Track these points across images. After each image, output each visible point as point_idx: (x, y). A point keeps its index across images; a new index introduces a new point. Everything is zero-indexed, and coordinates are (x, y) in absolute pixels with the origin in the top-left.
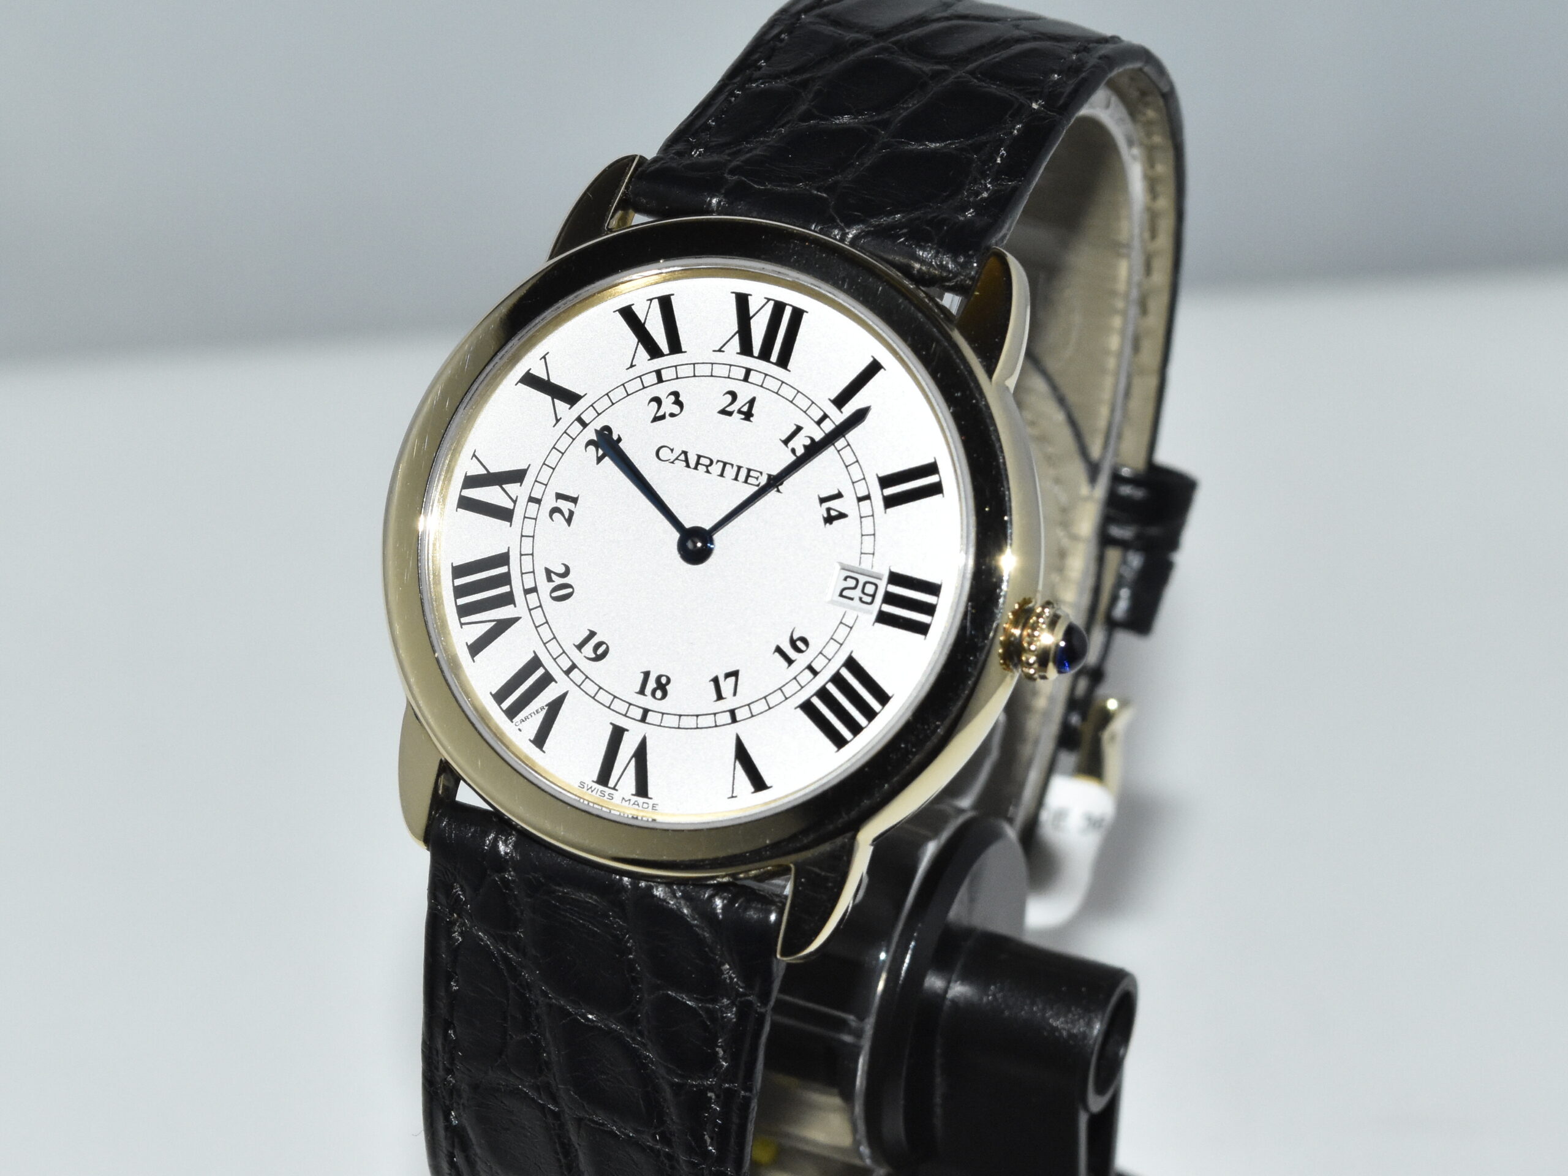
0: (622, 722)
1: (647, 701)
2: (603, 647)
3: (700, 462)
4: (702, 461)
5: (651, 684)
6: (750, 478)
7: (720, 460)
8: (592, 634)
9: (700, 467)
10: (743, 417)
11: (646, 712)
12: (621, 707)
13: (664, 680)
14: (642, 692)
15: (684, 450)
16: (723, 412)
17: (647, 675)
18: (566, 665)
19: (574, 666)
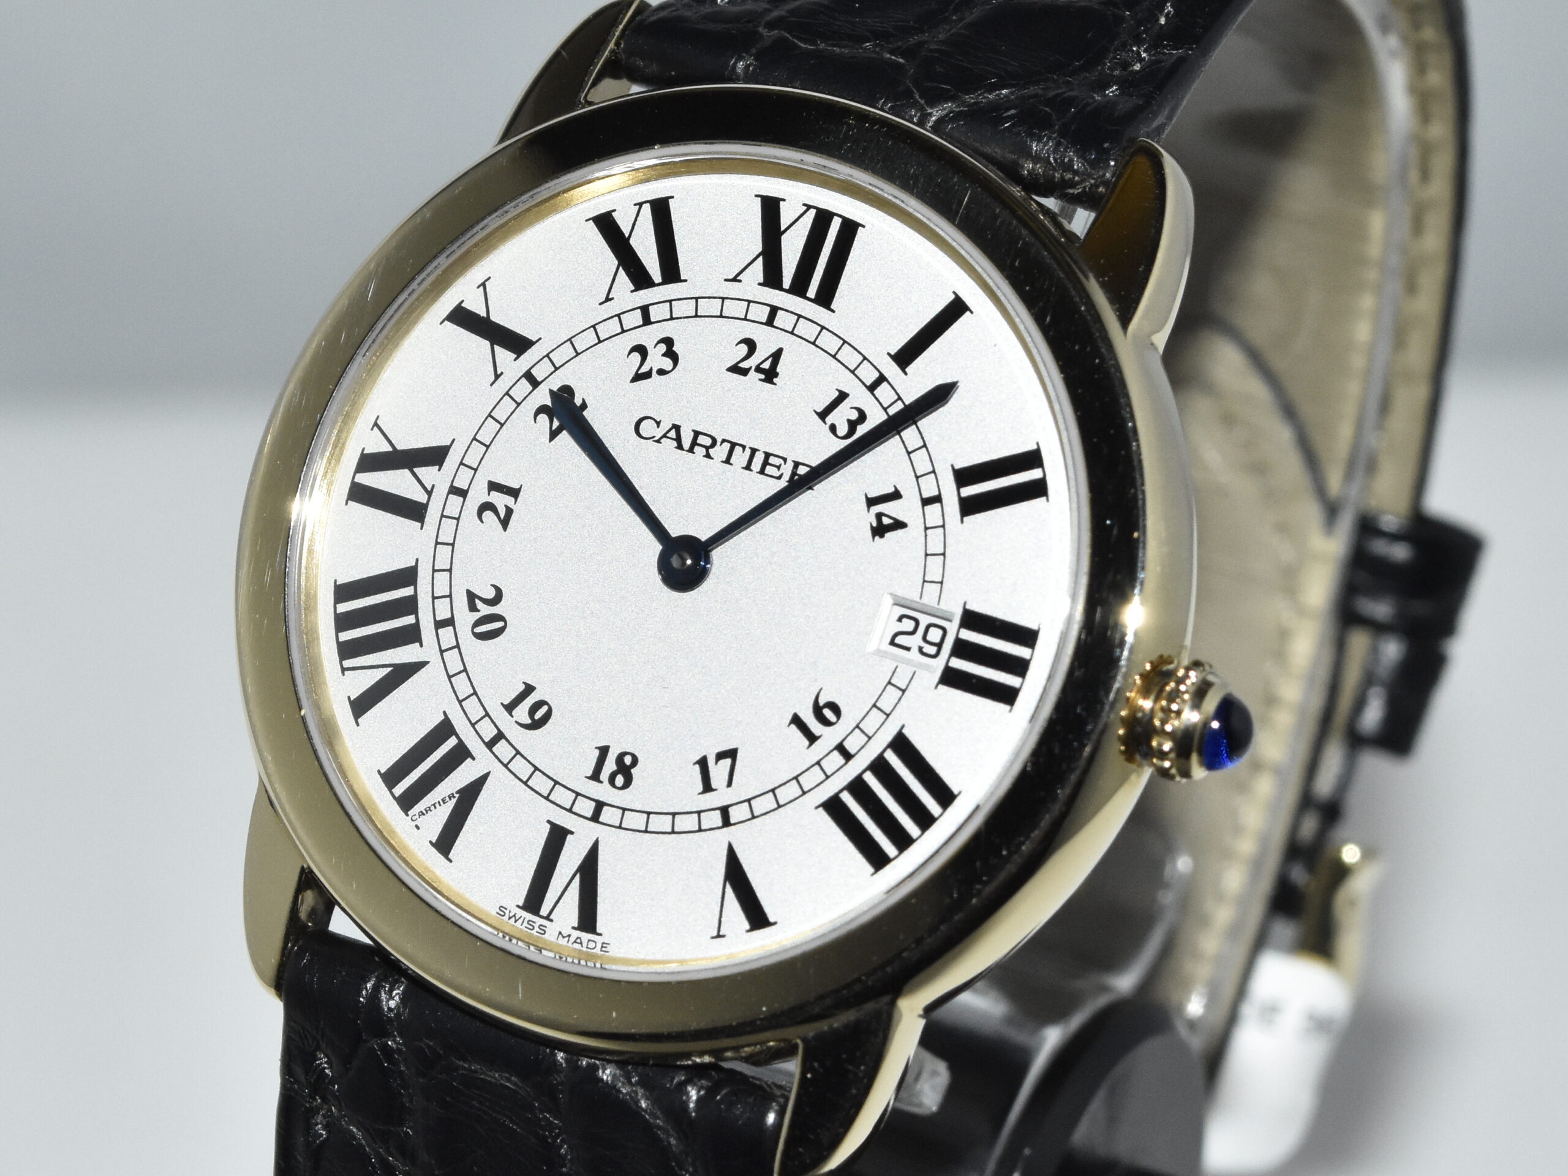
0: (565, 820)
1: (602, 791)
2: (545, 709)
3: (698, 442)
4: (702, 440)
5: (610, 766)
6: (768, 467)
7: (727, 438)
8: (529, 689)
9: (697, 449)
10: (763, 377)
11: (600, 806)
12: (563, 797)
13: (628, 760)
14: (595, 776)
15: (676, 423)
16: (735, 369)
17: (604, 751)
18: (489, 733)
19: (500, 736)
